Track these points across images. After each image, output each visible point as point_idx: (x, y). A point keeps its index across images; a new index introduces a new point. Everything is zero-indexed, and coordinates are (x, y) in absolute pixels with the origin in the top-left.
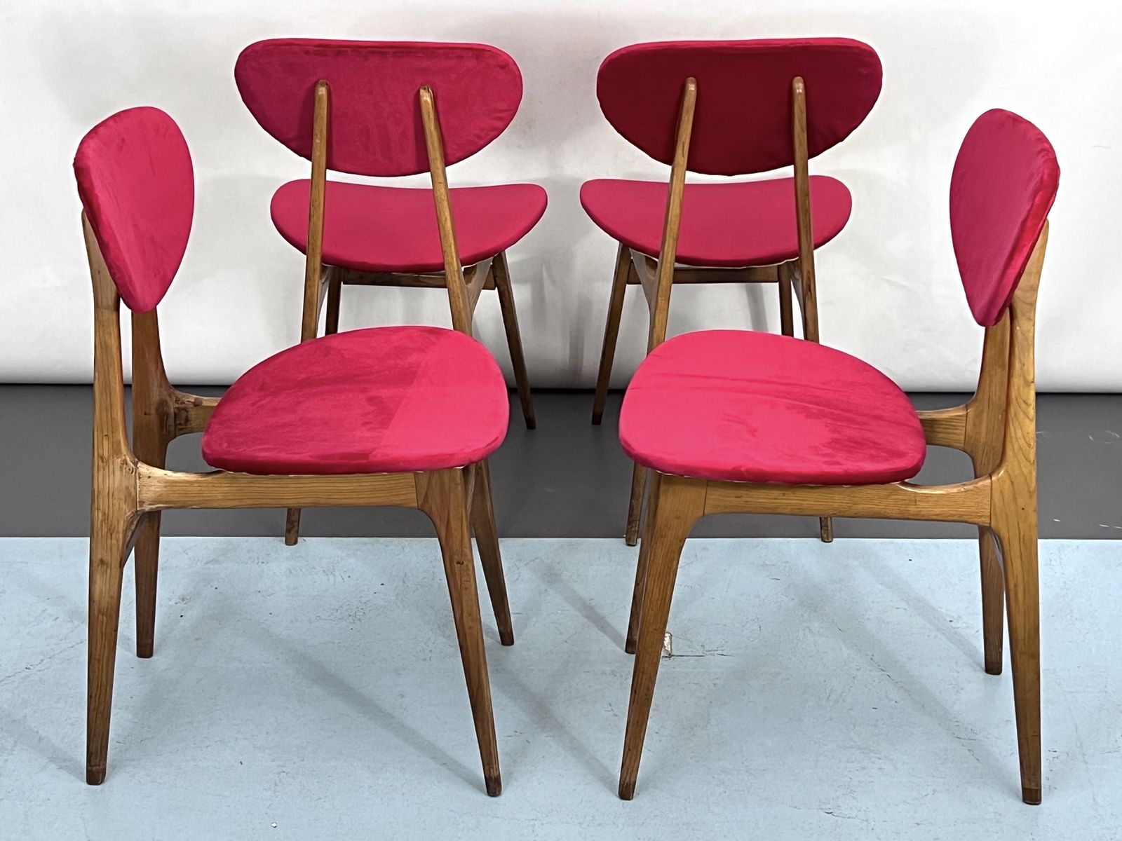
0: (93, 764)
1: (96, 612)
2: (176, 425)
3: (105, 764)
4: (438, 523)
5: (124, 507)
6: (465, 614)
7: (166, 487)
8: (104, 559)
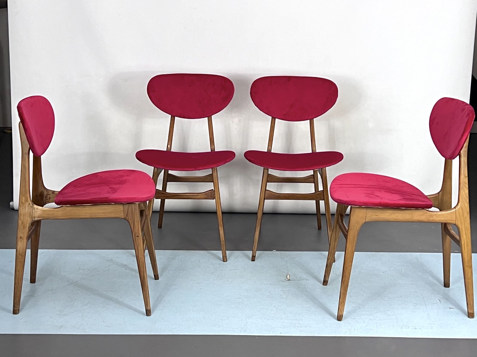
0: (15, 307)
1: (18, 254)
2: (46, 200)
3: (19, 307)
4: (131, 223)
5: (29, 219)
6: (139, 254)
7: (42, 212)
8: (22, 236)
